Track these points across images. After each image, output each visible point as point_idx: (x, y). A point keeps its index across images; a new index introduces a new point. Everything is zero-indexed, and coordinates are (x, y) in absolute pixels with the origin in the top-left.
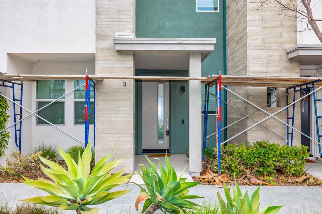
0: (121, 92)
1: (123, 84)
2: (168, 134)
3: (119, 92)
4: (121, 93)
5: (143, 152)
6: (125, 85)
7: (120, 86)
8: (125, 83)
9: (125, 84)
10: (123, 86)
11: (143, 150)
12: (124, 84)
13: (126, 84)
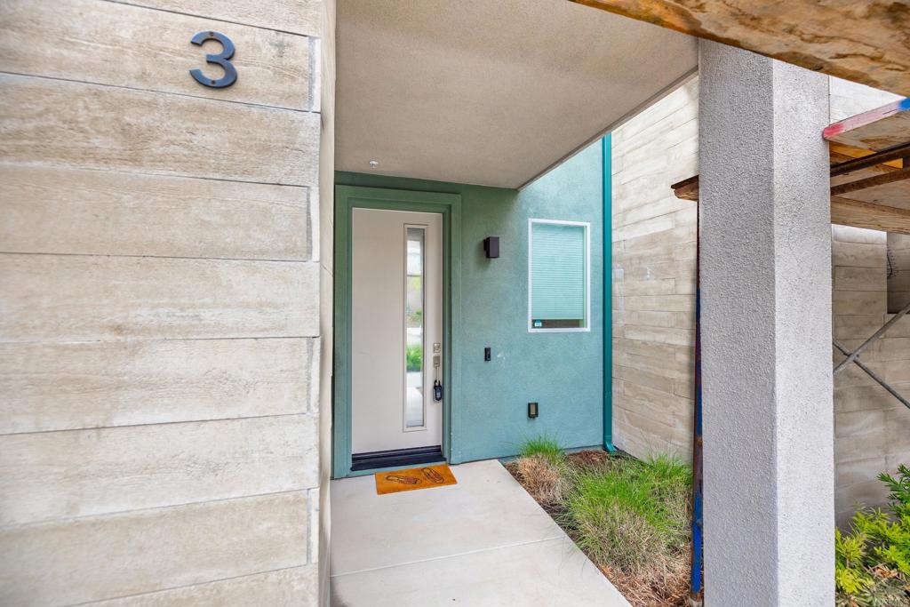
0: (156, 148)
1: (197, 59)
2: (439, 396)
3: (135, 145)
4: (160, 160)
5: (353, 469)
6: (216, 74)
7: (143, 76)
8: (214, 49)
9: (225, 60)
10: (197, 77)
11: (354, 460)
12: (211, 62)
13: (237, 65)
